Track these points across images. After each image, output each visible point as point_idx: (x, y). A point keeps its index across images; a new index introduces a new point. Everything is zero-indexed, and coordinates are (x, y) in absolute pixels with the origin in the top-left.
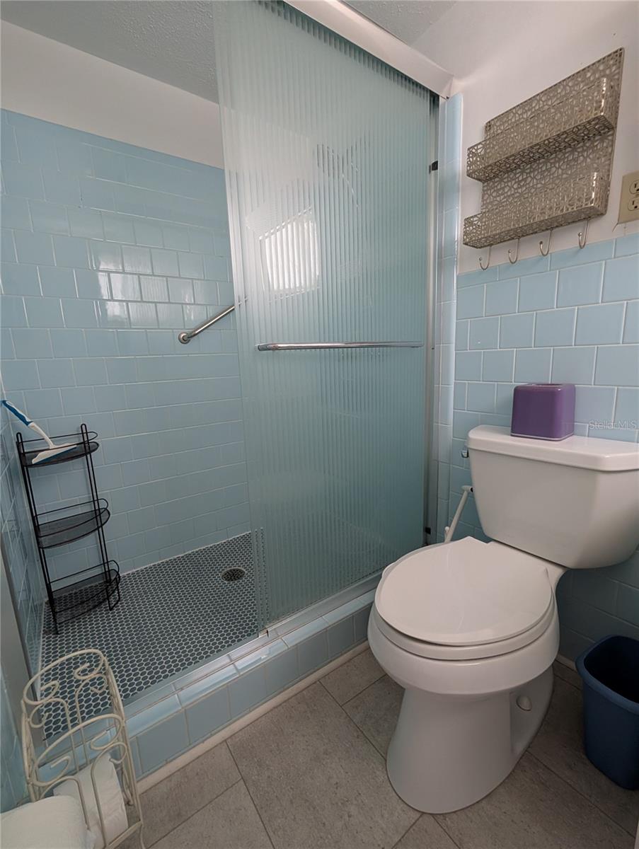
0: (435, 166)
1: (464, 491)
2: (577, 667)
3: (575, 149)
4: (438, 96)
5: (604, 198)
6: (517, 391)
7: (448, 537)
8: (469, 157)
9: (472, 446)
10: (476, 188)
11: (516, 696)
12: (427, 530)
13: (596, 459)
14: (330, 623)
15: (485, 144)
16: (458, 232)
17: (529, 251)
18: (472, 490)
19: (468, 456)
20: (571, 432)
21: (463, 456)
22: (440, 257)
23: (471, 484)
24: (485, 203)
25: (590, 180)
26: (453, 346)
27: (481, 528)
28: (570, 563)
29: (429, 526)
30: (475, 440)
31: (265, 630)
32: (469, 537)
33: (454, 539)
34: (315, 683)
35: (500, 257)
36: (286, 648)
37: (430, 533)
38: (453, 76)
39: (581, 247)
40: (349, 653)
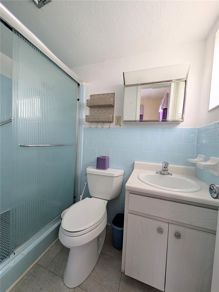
0: (78, 100)
1: (85, 184)
2: (111, 225)
3: (107, 108)
4: (80, 84)
5: (113, 119)
6: (98, 158)
7: (81, 199)
8: (87, 102)
9: (87, 172)
10: (88, 109)
11: (98, 238)
12: (75, 197)
13: (113, 174)
14: (42, 239)
15: (90, 100)
16: (84, 117)
17: (100, 126)
18: (87, 184)
19: (86, 175)
20: (108, 168)
21: (85, 175)
22: (79, 122)
23: (87, 182)
24: (90, 113)
25: (110, 116)
26: (82, 145)
27: (89, 194)
28: (109, 199)
29: (75, 196)
30: (88, 171)
31: (14, 253)
32: (87, 198)
33: (82, 199)
34: (35, 265)
35: (94, 125)
36: (24, 256)
37: (75, 198)
38: (83, 81)
39: (109, 128)
40: (49, 247)
